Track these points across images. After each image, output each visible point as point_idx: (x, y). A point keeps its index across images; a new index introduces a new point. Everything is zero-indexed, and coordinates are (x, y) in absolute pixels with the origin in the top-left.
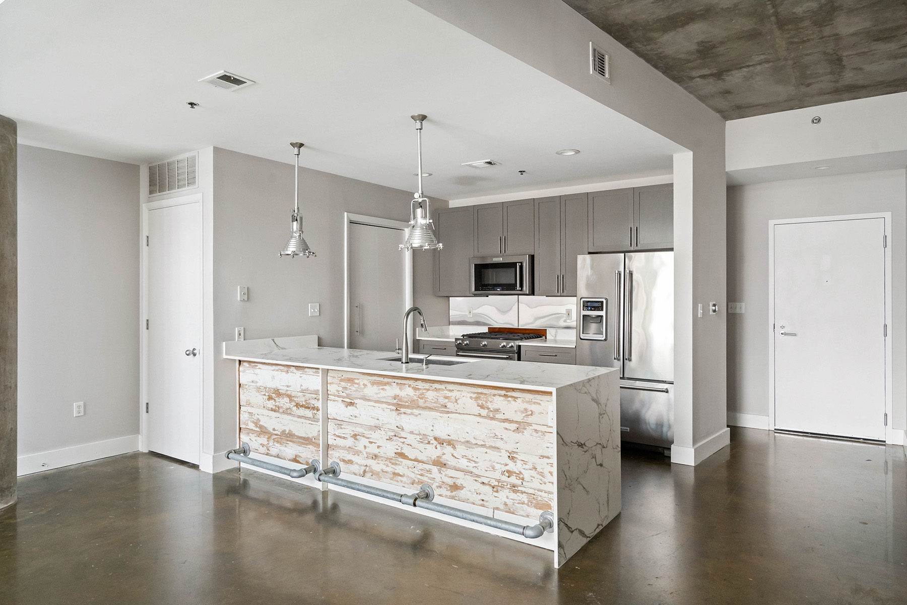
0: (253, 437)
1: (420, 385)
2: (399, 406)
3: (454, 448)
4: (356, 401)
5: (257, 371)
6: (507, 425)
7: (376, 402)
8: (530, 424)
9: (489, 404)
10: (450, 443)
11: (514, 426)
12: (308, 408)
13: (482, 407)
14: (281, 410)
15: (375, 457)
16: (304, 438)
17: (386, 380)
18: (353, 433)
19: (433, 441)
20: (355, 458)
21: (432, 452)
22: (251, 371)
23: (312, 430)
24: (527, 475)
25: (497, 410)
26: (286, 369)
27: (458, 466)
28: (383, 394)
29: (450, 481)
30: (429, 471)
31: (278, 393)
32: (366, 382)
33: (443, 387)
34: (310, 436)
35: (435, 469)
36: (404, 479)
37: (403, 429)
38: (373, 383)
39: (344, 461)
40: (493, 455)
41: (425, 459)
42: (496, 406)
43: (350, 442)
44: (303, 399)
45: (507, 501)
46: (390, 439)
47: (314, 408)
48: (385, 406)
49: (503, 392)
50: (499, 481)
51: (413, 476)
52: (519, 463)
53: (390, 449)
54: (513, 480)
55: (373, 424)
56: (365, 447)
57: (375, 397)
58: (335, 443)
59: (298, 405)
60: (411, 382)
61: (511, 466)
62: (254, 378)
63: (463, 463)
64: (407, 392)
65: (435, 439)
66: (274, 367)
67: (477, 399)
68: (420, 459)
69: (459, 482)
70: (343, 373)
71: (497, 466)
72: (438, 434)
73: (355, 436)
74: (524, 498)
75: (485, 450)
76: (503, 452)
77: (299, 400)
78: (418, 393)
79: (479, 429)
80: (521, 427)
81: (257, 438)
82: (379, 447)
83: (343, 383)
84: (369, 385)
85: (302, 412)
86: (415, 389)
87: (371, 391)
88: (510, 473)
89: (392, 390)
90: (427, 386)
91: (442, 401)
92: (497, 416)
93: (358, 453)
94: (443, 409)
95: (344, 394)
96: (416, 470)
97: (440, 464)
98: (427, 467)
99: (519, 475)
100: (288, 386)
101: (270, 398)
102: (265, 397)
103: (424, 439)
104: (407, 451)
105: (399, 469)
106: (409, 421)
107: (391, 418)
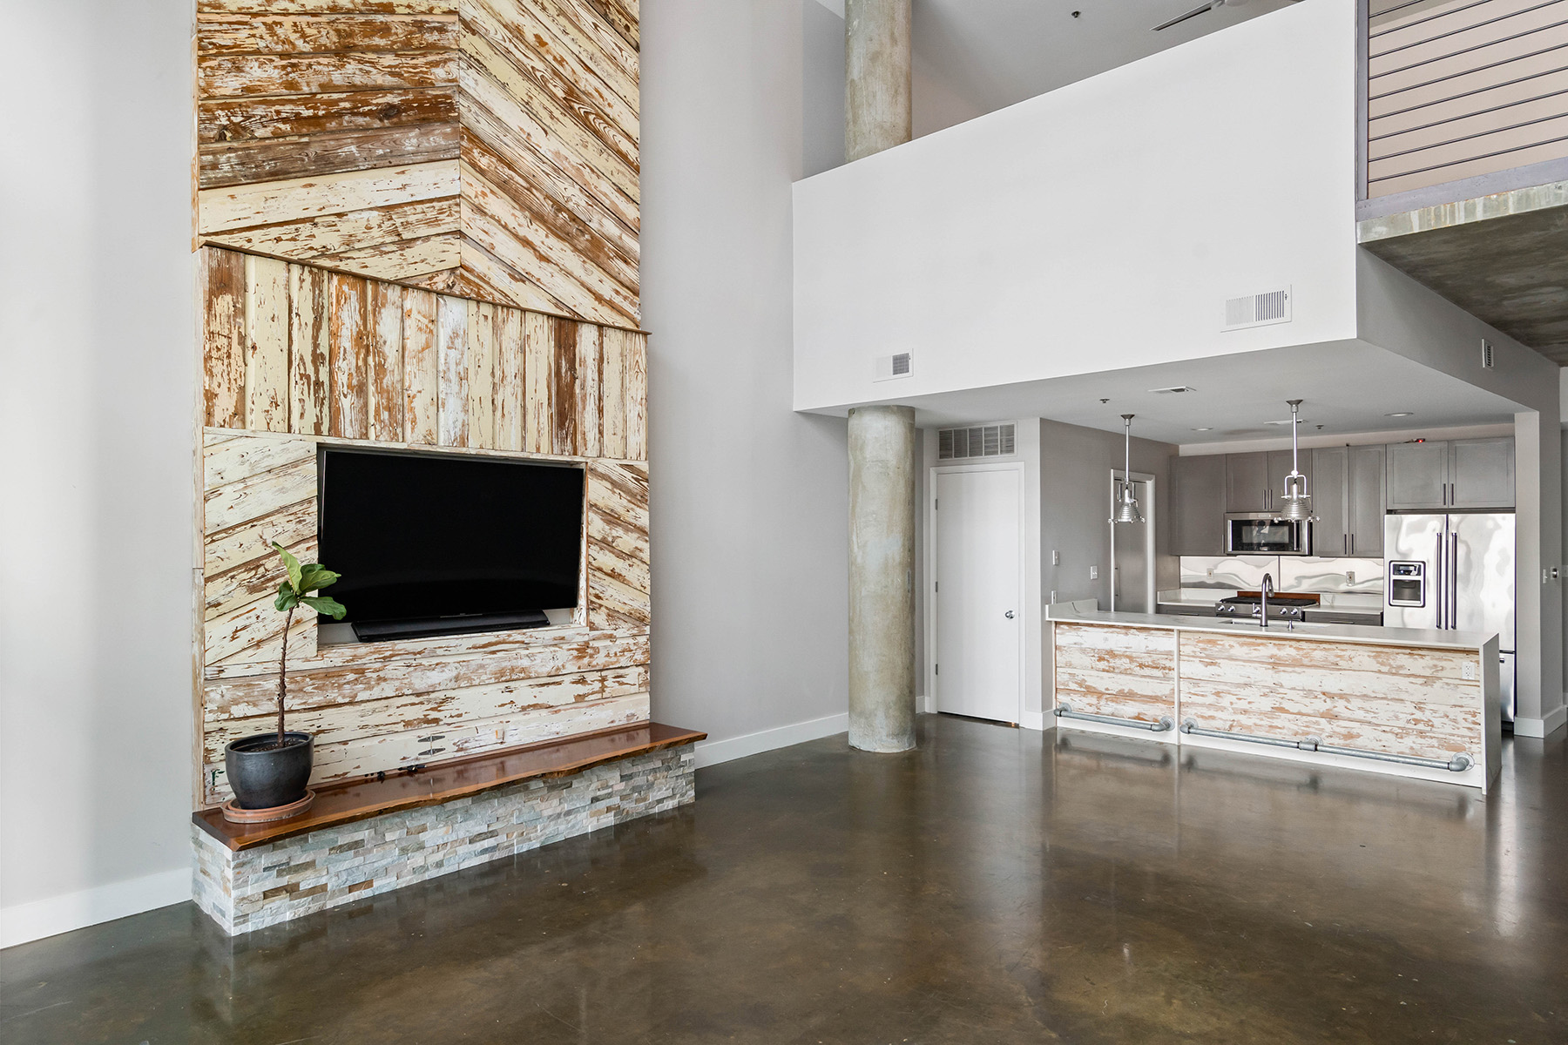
0: (1076, 697)
1: (1304, 645)
2: (1276, 664)
3: (1348, 701)
4: (1218, 661)
5: (1081, 633)
6: (1412, 679)
7: (1244, 661)
8: (1440, 678)
9: (1391, 662)
10: (1341, 696)
11: (1421, 681)
12: (1158, 668)
13: (1382, 664)
14: (1116, 671)
15: (1245, 712)
16: (1151, 697)
17: (1259, 641)
18: (1214, 691)
19: (1322, 696)
20: (1218, 714)
21: (1321, 705)
22: (1073, 633)
23: (1161, 689)
24: (1436, 722)
25: (1401, 667)
26: (1123, 631)
27: (1353, 717)
28: (1255, 654)
29: (1343, 731)
30: (1317, 723)
31: (1112, 653)
32: (1232, 643)
33: (1334, 646)
34: (1159, 694)
35: (1323, 721)
36: (1285, 731)
37: (1282, 686)
38: (1242, 645)
39: (1202, 717)
40: (1397, 706)
41: (1311, 712)
42: (1399, 663)
43: (1211, 699)
44: (1150, 660)
45: (1414, 745)
46: (1265, 695)
47: (1164, 668)
48: (1257, 665)
49: (1408, 651)
50: (1402, 728)
51: (1296, 728)
52: (1428, 713)
53: (1266, 704)
54: (1421, 726)
55: (1242, 682)
56: (1232, 703)
57: (1246, 657)
58: (1190, 701)
59: (1141, 666)
60: (1293, 643)
61: (1418, 715)
62: (1078, 640)
63: (1360, 715)
64: (1288, 651)
65: (1324, 694)
66: (1106, 630)
67: (1375, 657)
68: (1303, 712)
69: (1354, 731)
70: (1200, 635)
71: (1401, 716)
72: (1326, 689)
73: (1217, 694)
74: (1435, 742)
75: (1386, 702)
76: (1408, 704)
77: (1143, 660)
78: (1301, 653)
79: (1384, 684)
80: (1428, 681)
81: (1082, 698)
82: (1249, 703)
83: (1201, 645)
84: (1237, 646)
85: (1147, 671)
86: (1298, 649)
87: (1239, 651)
88: (1417, 722)
89: (1269, 650)
90: (1313, 646)
91: (1332, 659)
92: (1401, 672)
93: (1223, 709)
94: (1335, 667)
95: (1203, 655)
96: (1299, 723)
97: (1331, 716)
98: (1314, 719)
99: (1429, 723)
100: (1127, 648)
101: (1101, 659)
102: (1093, 658)
103: (1309, 693)
104: (1286, 705)
105: (1276, 723)
106: (1289, 678)
107: (1266, 676)
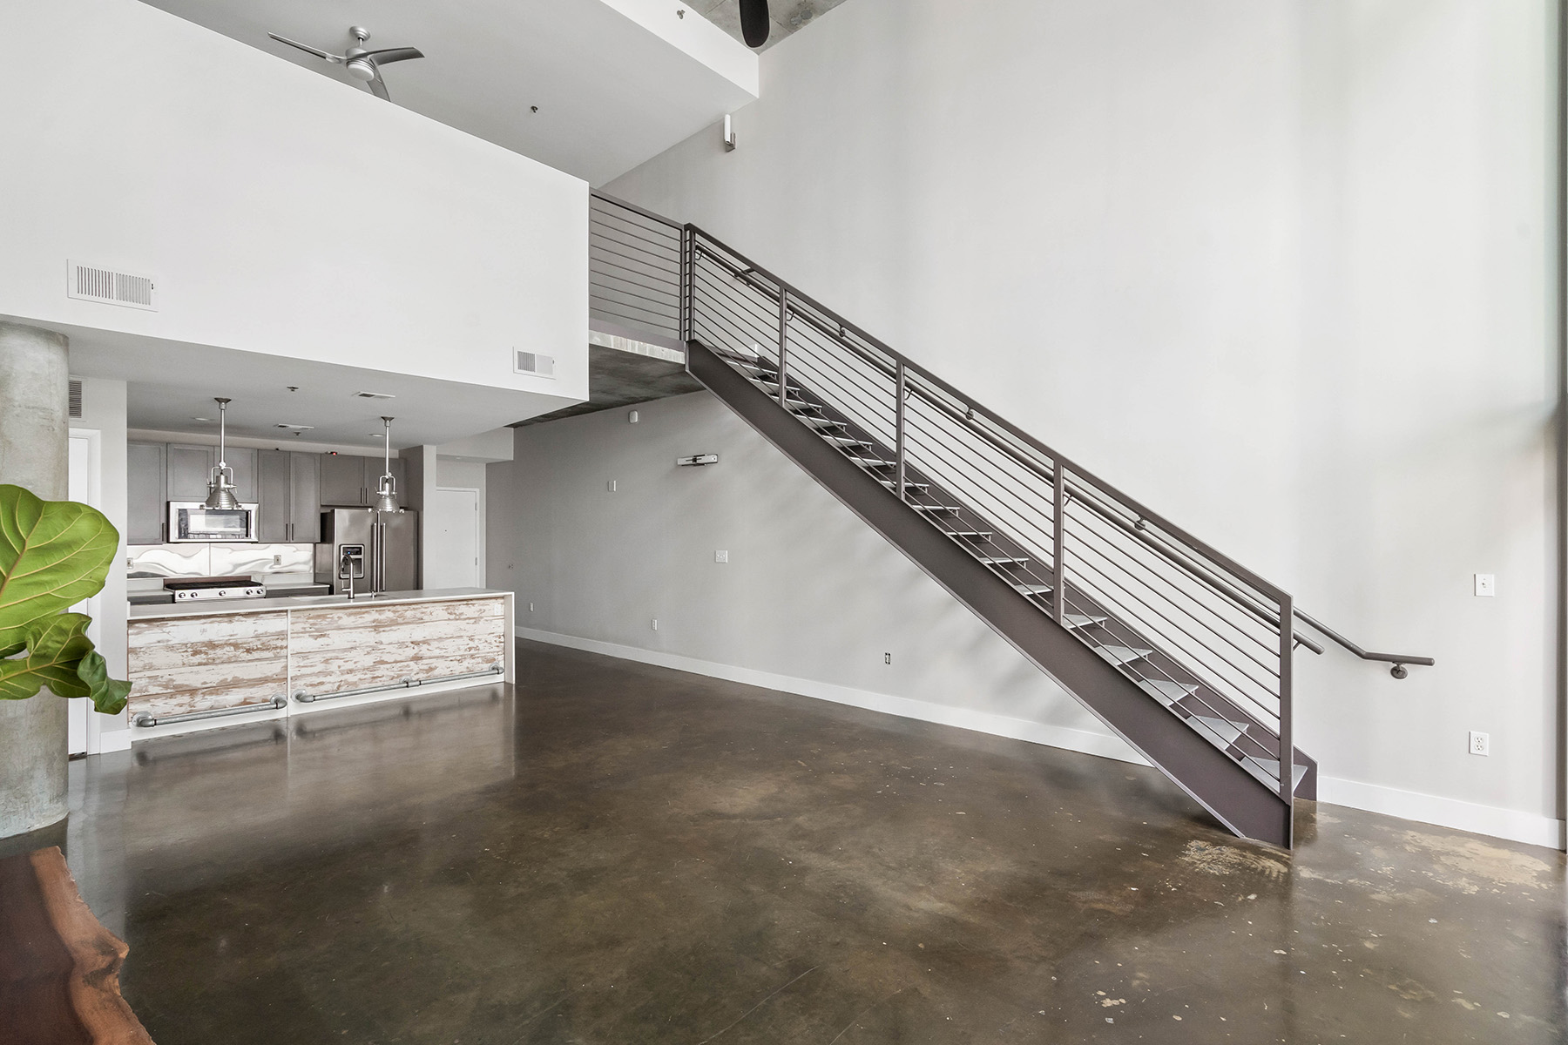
0: (160, 702)
1: (399, 608)
2: (377, 627)
3: (429, 644)
4: (327, 633)
5: (167, 630)
6: (467, 621)
7: (350, 629)
8: (482, 618)
9: (456, 611)
10: (424, 642)
11: (473, 621)
12: (268, 649)
13: (451, 614)
14: (217, 661)
15: (351, 671)
16: (260, 679)
17: (363, 610)
18: (323, 660)
19: (411, 645)
20: (329, 679)
21: (411, 652)
22: (157, 630)
23: (274, 668)
24: (481, 647)
25: (462, 614)
26: (226, 619)
27: (433, 655)
28: (361, 621)
29: (426, 667)
30: (408, 666)
31: (212, 645)
32: (340, 615)
33: (419, 606)
34: (270, 674)
35: (412, 663)
36: (384, 678)
37: (382, 643)
38: (350, 615)
39: (311, 685)
40: (459, 641)
41: (403, 659)
42: (461, 612)
43: (320, 667)
44: (258, 643)
45: (469, 665)
46: (368, 653)
47: (276, 648)
48: (361, 630)
49: (465, 602)
50: (461, 656)
51: (392, 674)
52: (476, 641)
53: (369, 661)
54: (472, 652)
55: (349, 647)
56: (339, 667)
57: (353, 625)
58: (299, 673)
59: (248, 651)
60: (390, 608)
61: (472, 644)
62: (164, 637)
63: (437, 652)
64: (388, 614)
65: (412, 643)
66: (203, 621)
67: (446, 609)
68: (398, 660)
69: (433, 666)
70: (310, 612)
71: (461, 647)
72: (414, 639)
73: (327, 661)
74: (480, 660)
75: (452, 640)
76: (465, 638)
77: (251, 645)
78: (397, 614)
79: (449, 628)
80: (476, 620)
81: (168, 701)
82: (355, 663)
83: (311, 621)
84: (345, 617)
85: (256, 655)
86: (394, 612)
87: (347, 620)
88: (470, 649)
89: (373, 615)
90: (406, 608)
91: (419, 615)
92: (462, 617)
93: (330, 674)
94: (421, 621)
95: (313, 629)
96: (395, 669)
97: (417, 658)
98: (405, 664)
99: (477, 648)
100: (231, 636)
101: (195, 653)
102: (185, 654)
103: (402, 645)
104: (385, 658)
105: (377, 674)
106: (388, 636)
107: (369, 637)
